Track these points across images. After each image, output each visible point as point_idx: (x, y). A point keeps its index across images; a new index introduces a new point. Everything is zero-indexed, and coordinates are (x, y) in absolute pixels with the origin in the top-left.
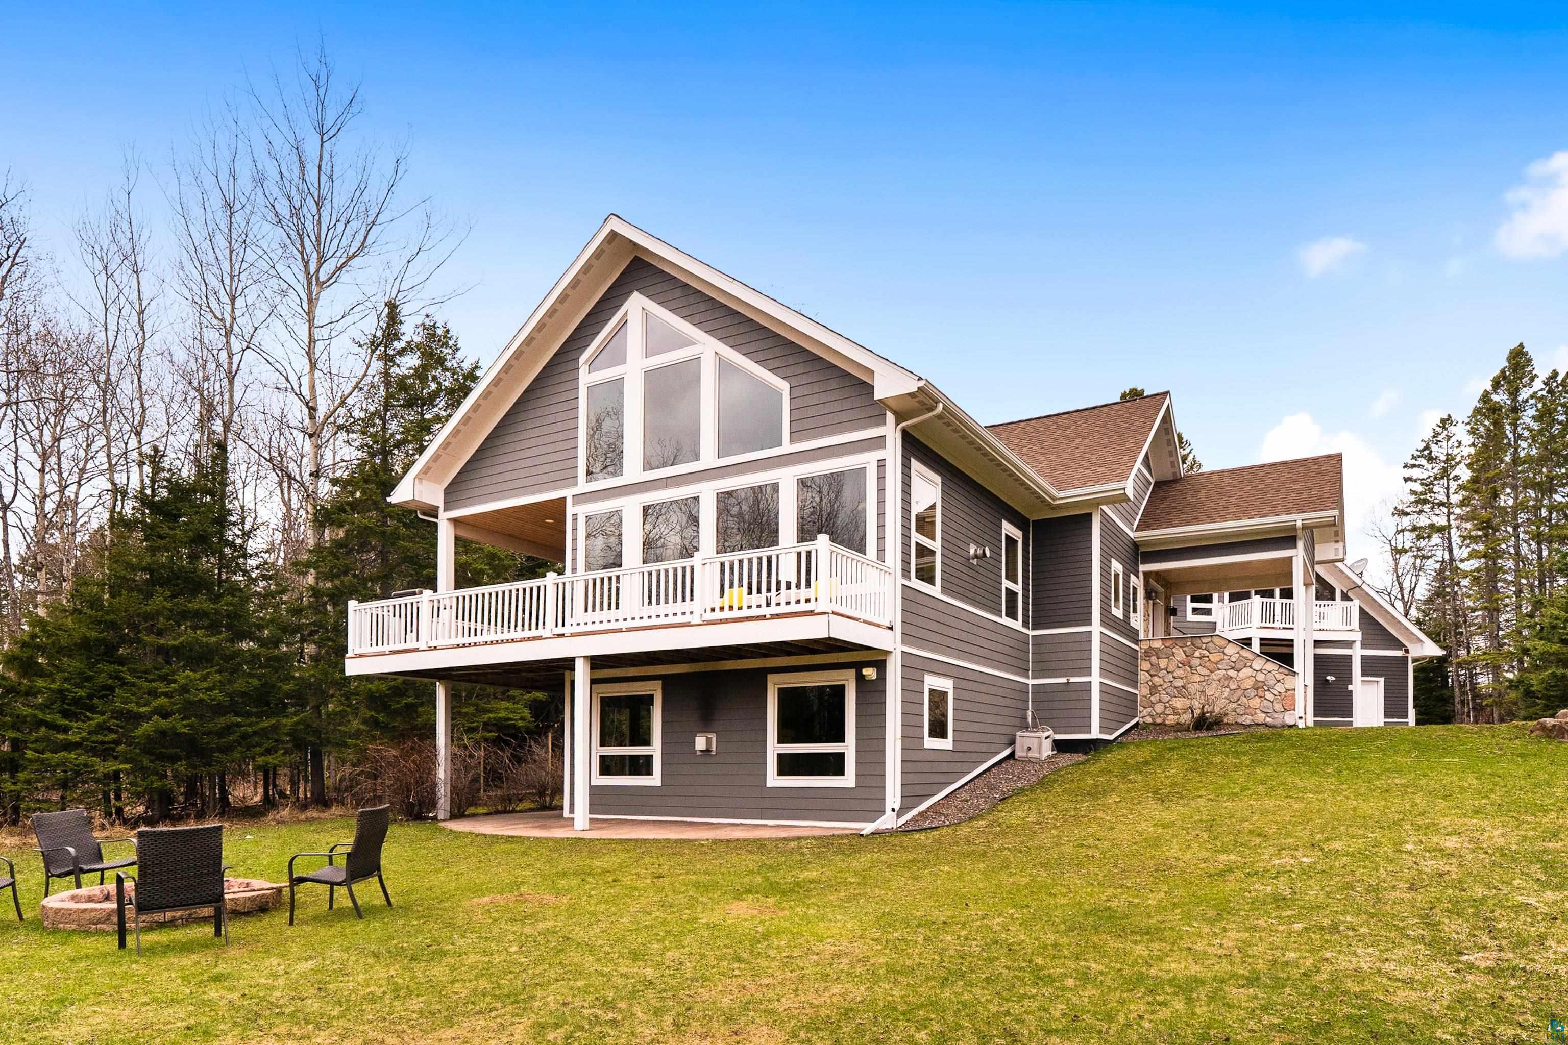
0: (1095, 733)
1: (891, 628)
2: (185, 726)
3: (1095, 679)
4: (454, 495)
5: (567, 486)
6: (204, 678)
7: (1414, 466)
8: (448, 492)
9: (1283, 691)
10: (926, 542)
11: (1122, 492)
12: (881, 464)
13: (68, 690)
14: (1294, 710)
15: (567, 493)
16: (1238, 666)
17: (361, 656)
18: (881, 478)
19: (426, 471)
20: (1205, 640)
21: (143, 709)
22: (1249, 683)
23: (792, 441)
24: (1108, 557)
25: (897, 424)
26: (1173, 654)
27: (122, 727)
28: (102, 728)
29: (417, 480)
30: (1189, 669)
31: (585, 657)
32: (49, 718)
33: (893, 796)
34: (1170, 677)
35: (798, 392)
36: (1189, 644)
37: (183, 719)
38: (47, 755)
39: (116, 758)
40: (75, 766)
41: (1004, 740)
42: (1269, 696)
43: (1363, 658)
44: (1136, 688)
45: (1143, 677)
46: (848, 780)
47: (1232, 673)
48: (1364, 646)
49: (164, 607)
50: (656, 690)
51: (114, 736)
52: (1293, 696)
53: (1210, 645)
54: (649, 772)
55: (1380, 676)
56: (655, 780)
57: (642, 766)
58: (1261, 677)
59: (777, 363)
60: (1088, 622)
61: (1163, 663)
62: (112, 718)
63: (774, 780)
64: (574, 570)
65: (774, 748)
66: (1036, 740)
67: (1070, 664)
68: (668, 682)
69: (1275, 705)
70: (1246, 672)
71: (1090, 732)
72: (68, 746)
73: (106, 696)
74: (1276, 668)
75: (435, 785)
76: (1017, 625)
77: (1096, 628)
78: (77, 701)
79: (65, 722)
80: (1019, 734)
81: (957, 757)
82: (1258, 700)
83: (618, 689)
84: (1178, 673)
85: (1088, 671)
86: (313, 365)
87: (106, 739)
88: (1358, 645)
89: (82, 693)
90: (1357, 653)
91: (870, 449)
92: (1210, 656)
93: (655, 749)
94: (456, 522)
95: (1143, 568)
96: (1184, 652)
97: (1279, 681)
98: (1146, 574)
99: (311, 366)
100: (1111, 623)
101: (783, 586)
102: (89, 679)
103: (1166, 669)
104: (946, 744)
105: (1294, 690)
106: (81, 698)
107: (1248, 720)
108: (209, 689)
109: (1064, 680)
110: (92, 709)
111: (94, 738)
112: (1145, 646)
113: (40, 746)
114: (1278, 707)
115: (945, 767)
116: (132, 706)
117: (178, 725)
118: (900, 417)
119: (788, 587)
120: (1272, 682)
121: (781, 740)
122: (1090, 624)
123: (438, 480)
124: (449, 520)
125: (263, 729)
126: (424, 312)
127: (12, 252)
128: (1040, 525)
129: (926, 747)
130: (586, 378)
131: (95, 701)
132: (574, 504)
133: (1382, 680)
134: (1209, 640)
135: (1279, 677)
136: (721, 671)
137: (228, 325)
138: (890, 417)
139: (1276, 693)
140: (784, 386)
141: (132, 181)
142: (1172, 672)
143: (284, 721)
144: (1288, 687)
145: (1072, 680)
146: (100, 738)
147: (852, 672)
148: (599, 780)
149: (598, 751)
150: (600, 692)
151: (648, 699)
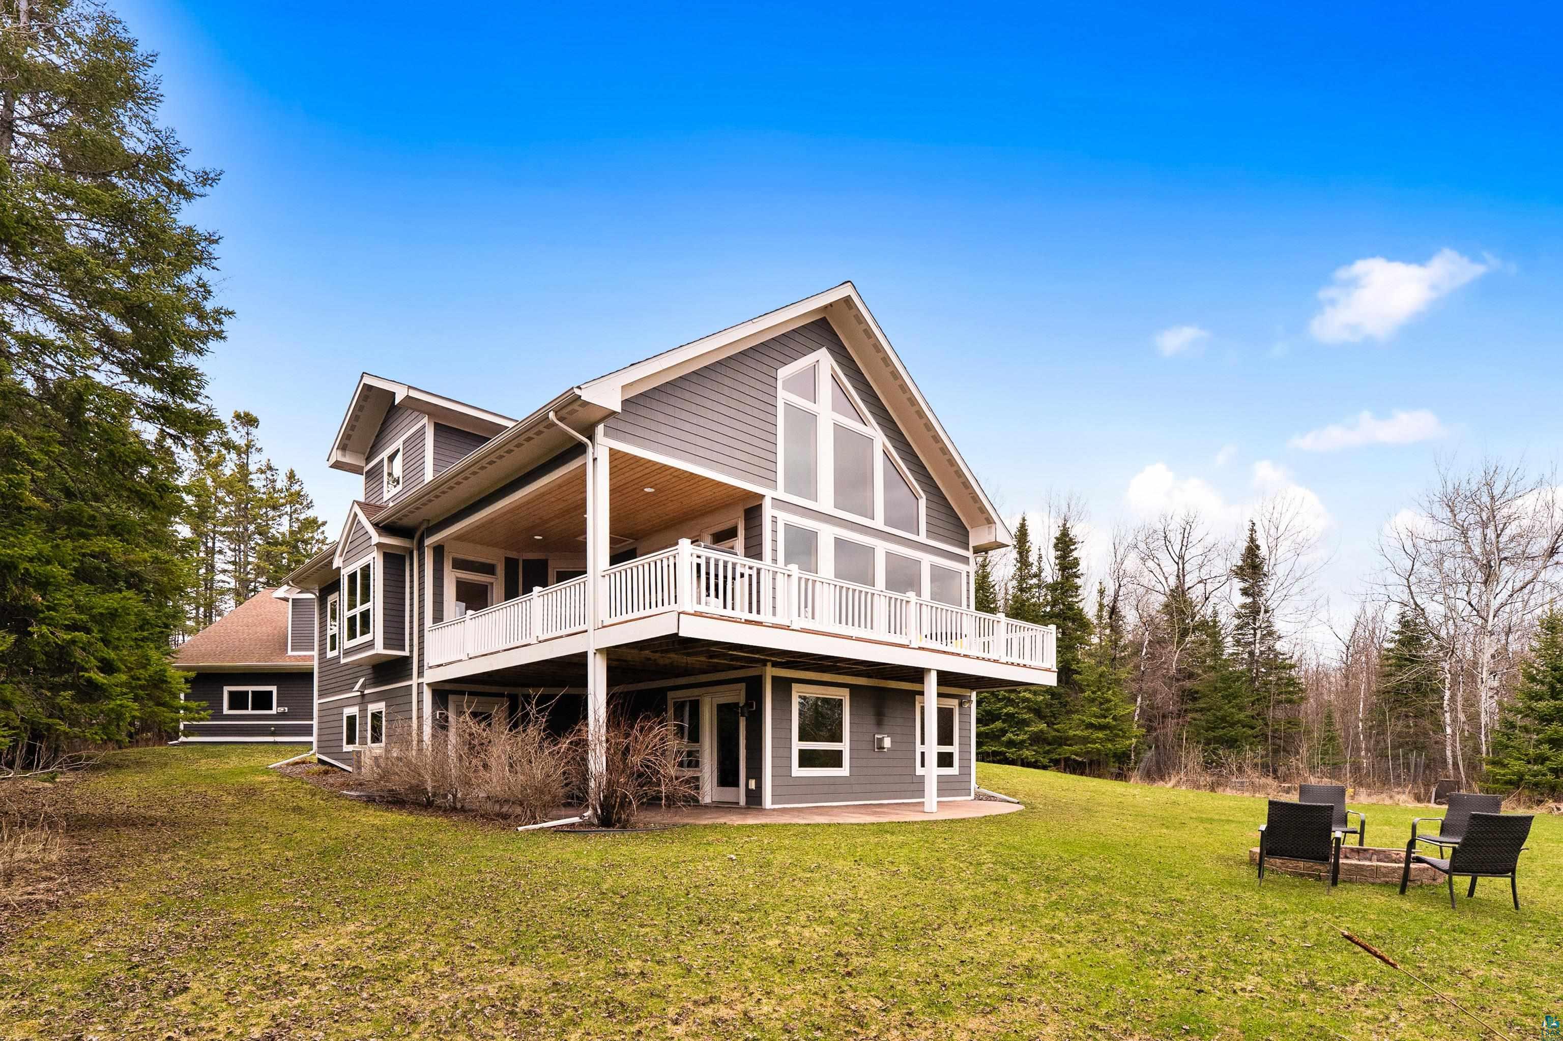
12: (968, 574)
15: (766, 492)
18: (967, 583)
46: (955, 770)
50: (844, 695)
54: (839, 765)
56: (844, 771)
57: (834, 759)
63: (919, 770)
65: (920, 748)
68: (853, 690)
83: (824, 692)
91: (962, 562)
93: (844, 746)
132: (772, 506)
138: (971, 547)
140: (923, 498)
147: (957, 701)
148: (797, 771)
149: (797, 746)
150: (797, 692)
151: (840, 703)
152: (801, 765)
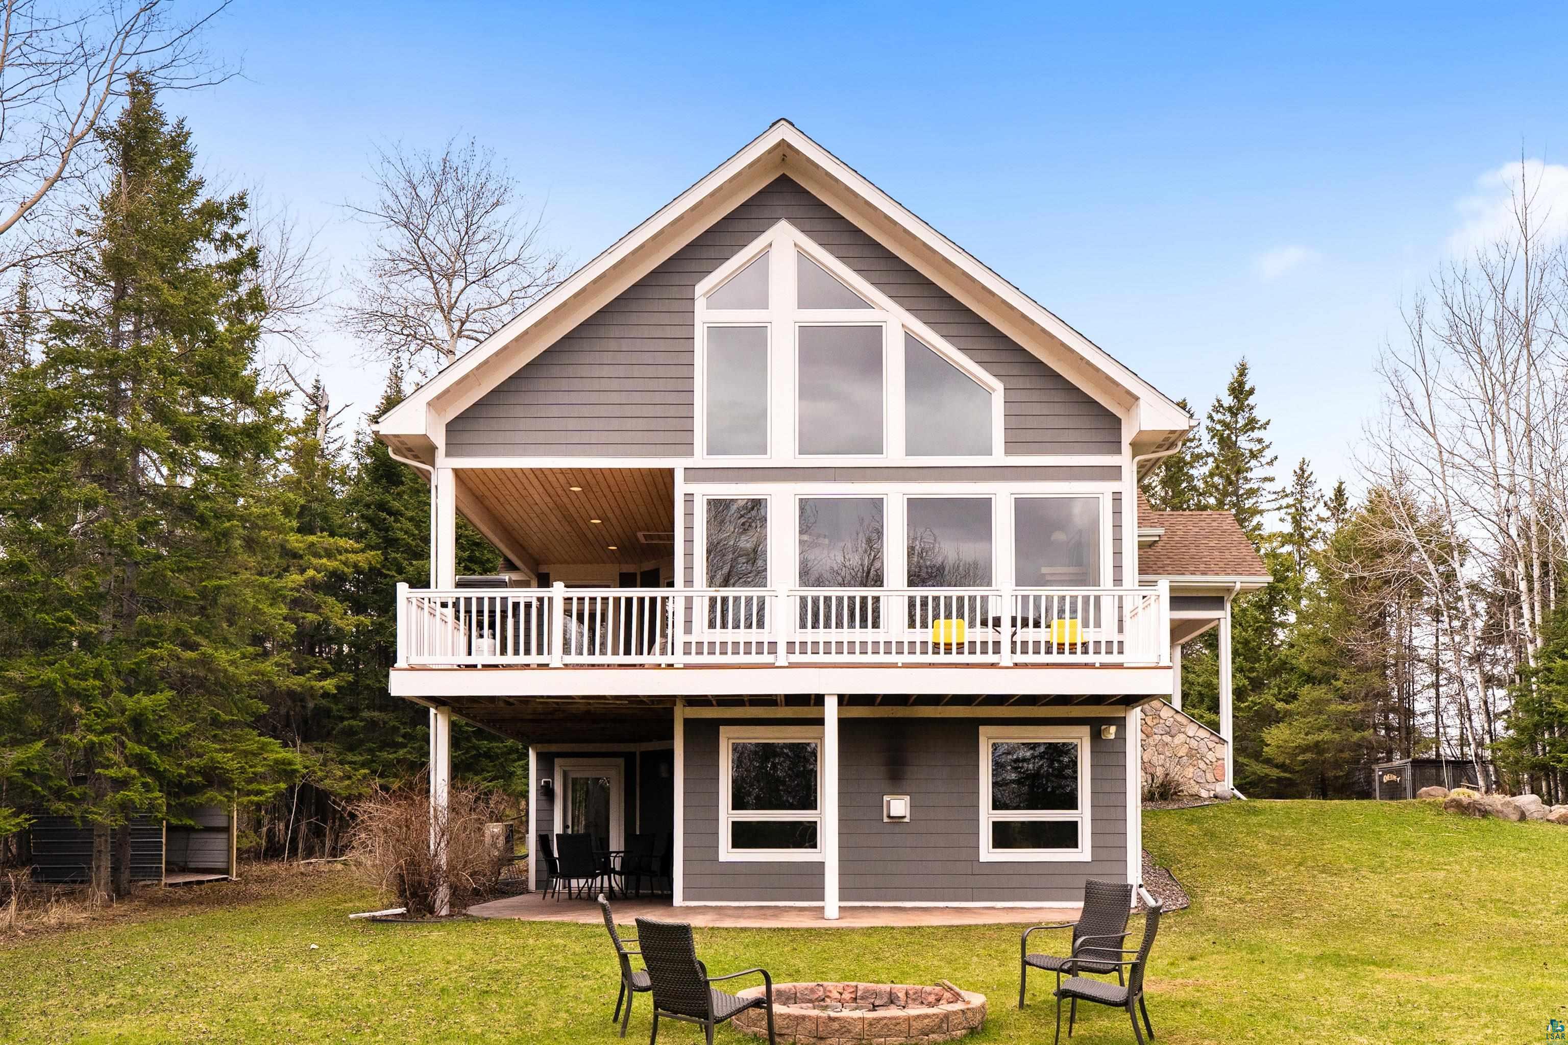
4: (460, 431)
5: (674, 454)
8: (452, 428)
9: (1214, 760)
12: (1117, 498)
14: (1224, 780)
15: (678, 464)
18: (1117, 512)
22: (1182, 752)
23: (1004, 452)
25: (1133, 458)
29: (427, 407)
33: (1136, 872)
35: (1014, 396)
42: (1202, 764)
46: (1083, 853)
47: (1167, 739)
52: (1220, 765)
56: (818, 854)
58: (1194, 744)
63: (988, 853)
65: (988, 815)
69: (1207, 774)
70: (1181, 738)
74: (1208, 735)
82: (1191, 769)
83: (760, 734)
91: (1103, 478)
93: (820, 815)
94: (457, 474)
97: (1210, 750)
105: (1222, 757)
114: (1209, 776)
118: (1137, 448)
120: (1204, 750)
121: (997, 805)
123: (440, 410)
124: (453, 469)
130: (706, 315)
132: (687, 480)
135: (1211, 745)
136: (916, 718)
138: (1126, 446)
139: (1208, 762)
140: (998, 386)
144: (1219, 756)
147: (1085, 731)
148: (730, 854)
149: (730, 815)
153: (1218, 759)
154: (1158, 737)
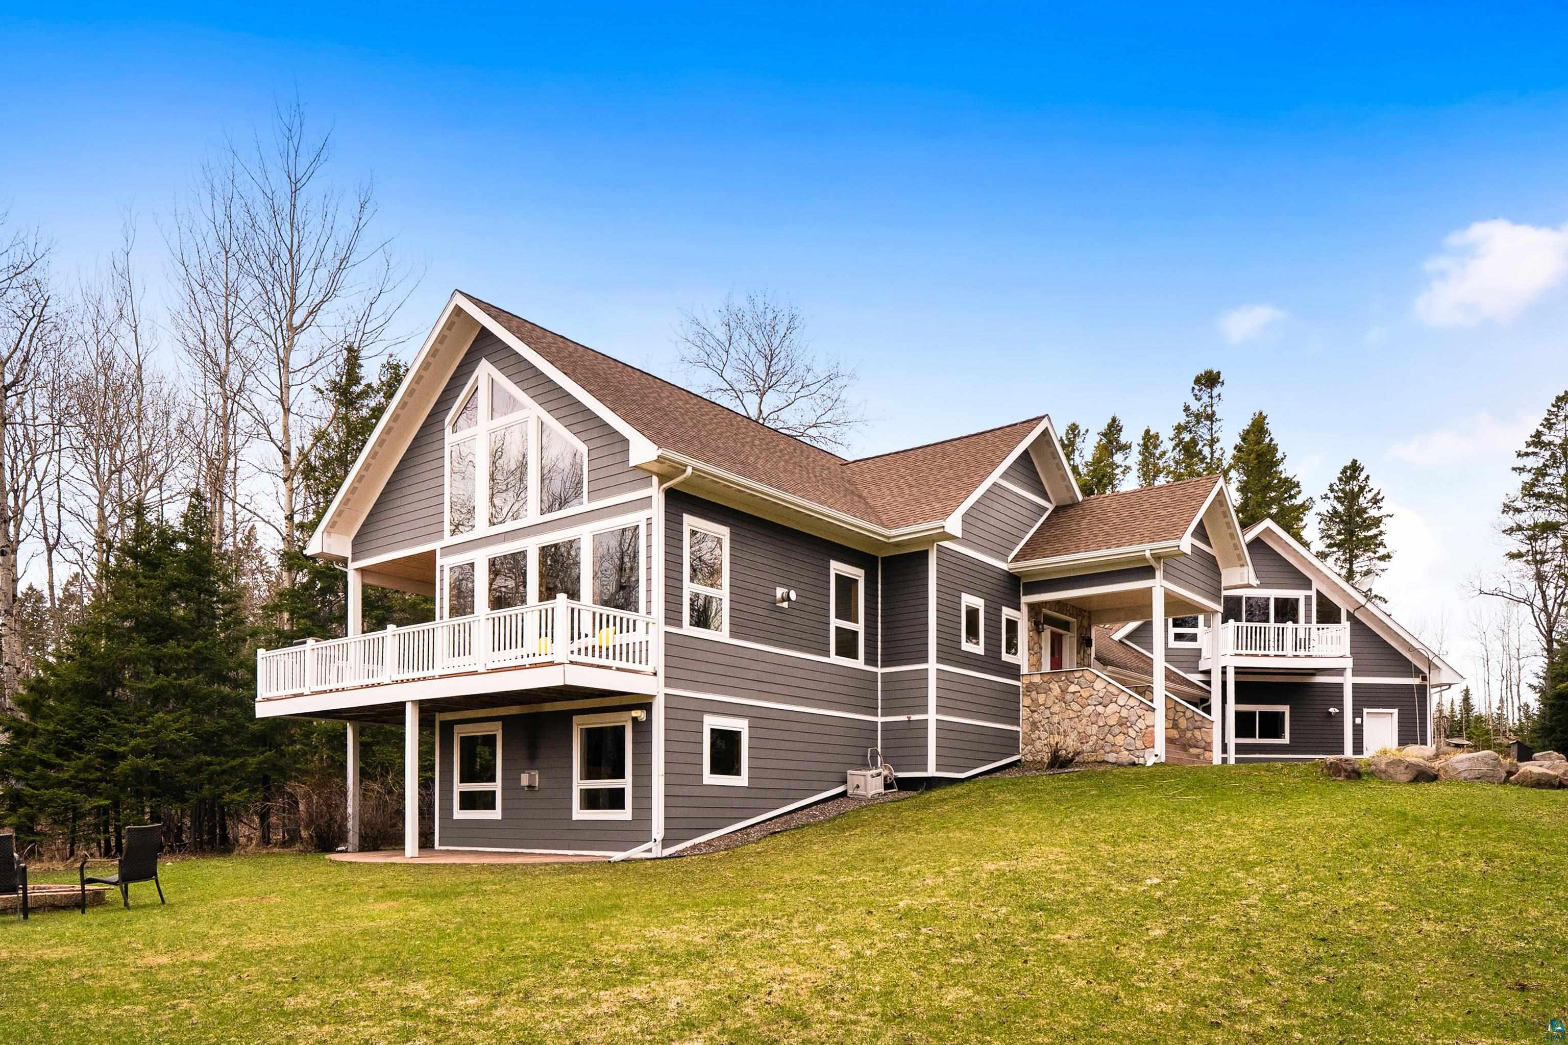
0: (932, 771)
1: (655, 674)
2: (159, 765)
3: (932, 717)
4: (360, 544)
5: (436, 540)
6: (175, 720)
7: (1527, 454)
8: (355, 543)
9: (1143, 727)
10: (704, 590)
11: (942, 530)
12: (649, 523)
13: (62, 732)
14: (1153, 747)
15: (436, 546)
16: (1106, 701)
17: (269, 700)
18: (649, 535)
19: (332, 525)
20: (1077, 675)
21: (122, 749)
22: (1114, 720)
23: (589, 500)
24: (956, 593)
25: (660, 486)
26: (1050, 689)
27: (105, 766)
28: (87, 768)
29: (325, 534)
30: (1063, 705)
31: (412, 701)
32: (45, 757)
33: (658, 829)
34: (1047, 713)
35: (594, 454)
36: (1063, 678)
37: (156, 758)
38: (42, 791)
39: (100, 794)
40: (64, 801)
41: (837, 777)
42: (1132, 733)
43: (1355, 686)
44: (1018, 725)
45: (1023, 713)
46: (625, 813)
47: (1100, 709)
48: (1355, 673)
49: (140, 652)
50: (496, 729)
51: (99, 774)
52: (1153, 732)
53: (1081, 679)
54: (494, 807)
55: (1392, 707)
56: (496, 814)
57: (489, 801)
58: (1124, 713)
59: (579, 428)
60: (925, 659)
61: (1041, 698)
62: (98, 757)
63: (579, 814)
64: (441, 618)
65: (579, 784)
66: (862, 778)
67: (909, 702)
68: (507, 721)
69: (1137, 742)
70: (1112, 707)
71: (926, 770)
72: (61, 784)
73: (93, 737)
74: (1138, 704)
75: (345, 818)
76: (859, 663)
77: (932, 666)
78: (69, 742)
79: (59, 761)
80: (849, 772)
81: (752, 793)
82: (1122, 737)
83: (472, 729)
84: (1056, 709)
85: (924, 709)
86: (287, 411)
87: (91, 777)
88: (1349, 672)
89: (73, 734)
90: (1348, 681)
91: (642, 508)
92: (1082, 691)
93: (497, 786)
94: (363, 571)
95: (1025, 599)
96: (1059, 687)
97: (1140, 717)
98: (1032, 607)
99: (285, 412)
100: (961, 660)
101: (583, 635)
102: (80, 720)
103: (1044, 705)
104: (742, 780)
105: (1153, 726)
106: (72, 738)
107: (1111, 758)
108: (178, 730)
109: (904, 718)
110: (81, 749)
111: (82, 776)
112: (1026, 680)
113: (38, 783)
114: (1139, 744)
115: (736, 803)
116: (113, 747)
117: (151, 764)
118: (663, 478)
119: (586, 636)
120: (1133, 719)
122: (927, 662)
123: (346, 533)
124: (356, 570)
125: (233, 768)
126: (388, 352)
127: (37, 310)
128: (889, 562)
129: (705, 783)
130: (449, 437)
131: (84, 741)
132: (442, 556)
133: (1395, 711)
134: (1080, 674)
135: (1141, 713)
136: (542, 713)
137: (222, 370)
138: (655, 479)
139: (1138, 729)
140: (584, 449)
141: (130, 241)
142: (1049, 708)
143: (250, 760)
144: (1148, 724)
145: (914, 717)
146: (87, 775)
147: (630, 714)
148: (459, 814)
149: (458, 787)
150: (460, 732)
151: (493, 738)
152: (463, 807)
153: (1148, 727)
154: (1091, 708)
